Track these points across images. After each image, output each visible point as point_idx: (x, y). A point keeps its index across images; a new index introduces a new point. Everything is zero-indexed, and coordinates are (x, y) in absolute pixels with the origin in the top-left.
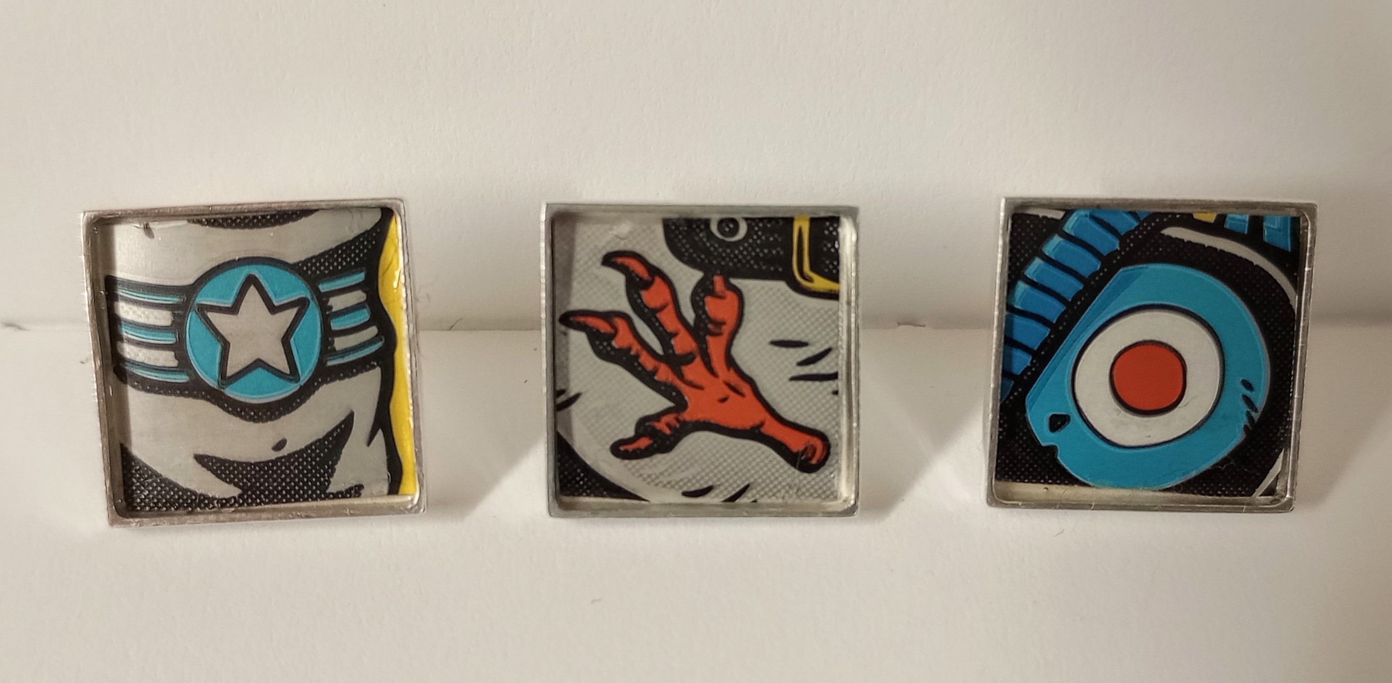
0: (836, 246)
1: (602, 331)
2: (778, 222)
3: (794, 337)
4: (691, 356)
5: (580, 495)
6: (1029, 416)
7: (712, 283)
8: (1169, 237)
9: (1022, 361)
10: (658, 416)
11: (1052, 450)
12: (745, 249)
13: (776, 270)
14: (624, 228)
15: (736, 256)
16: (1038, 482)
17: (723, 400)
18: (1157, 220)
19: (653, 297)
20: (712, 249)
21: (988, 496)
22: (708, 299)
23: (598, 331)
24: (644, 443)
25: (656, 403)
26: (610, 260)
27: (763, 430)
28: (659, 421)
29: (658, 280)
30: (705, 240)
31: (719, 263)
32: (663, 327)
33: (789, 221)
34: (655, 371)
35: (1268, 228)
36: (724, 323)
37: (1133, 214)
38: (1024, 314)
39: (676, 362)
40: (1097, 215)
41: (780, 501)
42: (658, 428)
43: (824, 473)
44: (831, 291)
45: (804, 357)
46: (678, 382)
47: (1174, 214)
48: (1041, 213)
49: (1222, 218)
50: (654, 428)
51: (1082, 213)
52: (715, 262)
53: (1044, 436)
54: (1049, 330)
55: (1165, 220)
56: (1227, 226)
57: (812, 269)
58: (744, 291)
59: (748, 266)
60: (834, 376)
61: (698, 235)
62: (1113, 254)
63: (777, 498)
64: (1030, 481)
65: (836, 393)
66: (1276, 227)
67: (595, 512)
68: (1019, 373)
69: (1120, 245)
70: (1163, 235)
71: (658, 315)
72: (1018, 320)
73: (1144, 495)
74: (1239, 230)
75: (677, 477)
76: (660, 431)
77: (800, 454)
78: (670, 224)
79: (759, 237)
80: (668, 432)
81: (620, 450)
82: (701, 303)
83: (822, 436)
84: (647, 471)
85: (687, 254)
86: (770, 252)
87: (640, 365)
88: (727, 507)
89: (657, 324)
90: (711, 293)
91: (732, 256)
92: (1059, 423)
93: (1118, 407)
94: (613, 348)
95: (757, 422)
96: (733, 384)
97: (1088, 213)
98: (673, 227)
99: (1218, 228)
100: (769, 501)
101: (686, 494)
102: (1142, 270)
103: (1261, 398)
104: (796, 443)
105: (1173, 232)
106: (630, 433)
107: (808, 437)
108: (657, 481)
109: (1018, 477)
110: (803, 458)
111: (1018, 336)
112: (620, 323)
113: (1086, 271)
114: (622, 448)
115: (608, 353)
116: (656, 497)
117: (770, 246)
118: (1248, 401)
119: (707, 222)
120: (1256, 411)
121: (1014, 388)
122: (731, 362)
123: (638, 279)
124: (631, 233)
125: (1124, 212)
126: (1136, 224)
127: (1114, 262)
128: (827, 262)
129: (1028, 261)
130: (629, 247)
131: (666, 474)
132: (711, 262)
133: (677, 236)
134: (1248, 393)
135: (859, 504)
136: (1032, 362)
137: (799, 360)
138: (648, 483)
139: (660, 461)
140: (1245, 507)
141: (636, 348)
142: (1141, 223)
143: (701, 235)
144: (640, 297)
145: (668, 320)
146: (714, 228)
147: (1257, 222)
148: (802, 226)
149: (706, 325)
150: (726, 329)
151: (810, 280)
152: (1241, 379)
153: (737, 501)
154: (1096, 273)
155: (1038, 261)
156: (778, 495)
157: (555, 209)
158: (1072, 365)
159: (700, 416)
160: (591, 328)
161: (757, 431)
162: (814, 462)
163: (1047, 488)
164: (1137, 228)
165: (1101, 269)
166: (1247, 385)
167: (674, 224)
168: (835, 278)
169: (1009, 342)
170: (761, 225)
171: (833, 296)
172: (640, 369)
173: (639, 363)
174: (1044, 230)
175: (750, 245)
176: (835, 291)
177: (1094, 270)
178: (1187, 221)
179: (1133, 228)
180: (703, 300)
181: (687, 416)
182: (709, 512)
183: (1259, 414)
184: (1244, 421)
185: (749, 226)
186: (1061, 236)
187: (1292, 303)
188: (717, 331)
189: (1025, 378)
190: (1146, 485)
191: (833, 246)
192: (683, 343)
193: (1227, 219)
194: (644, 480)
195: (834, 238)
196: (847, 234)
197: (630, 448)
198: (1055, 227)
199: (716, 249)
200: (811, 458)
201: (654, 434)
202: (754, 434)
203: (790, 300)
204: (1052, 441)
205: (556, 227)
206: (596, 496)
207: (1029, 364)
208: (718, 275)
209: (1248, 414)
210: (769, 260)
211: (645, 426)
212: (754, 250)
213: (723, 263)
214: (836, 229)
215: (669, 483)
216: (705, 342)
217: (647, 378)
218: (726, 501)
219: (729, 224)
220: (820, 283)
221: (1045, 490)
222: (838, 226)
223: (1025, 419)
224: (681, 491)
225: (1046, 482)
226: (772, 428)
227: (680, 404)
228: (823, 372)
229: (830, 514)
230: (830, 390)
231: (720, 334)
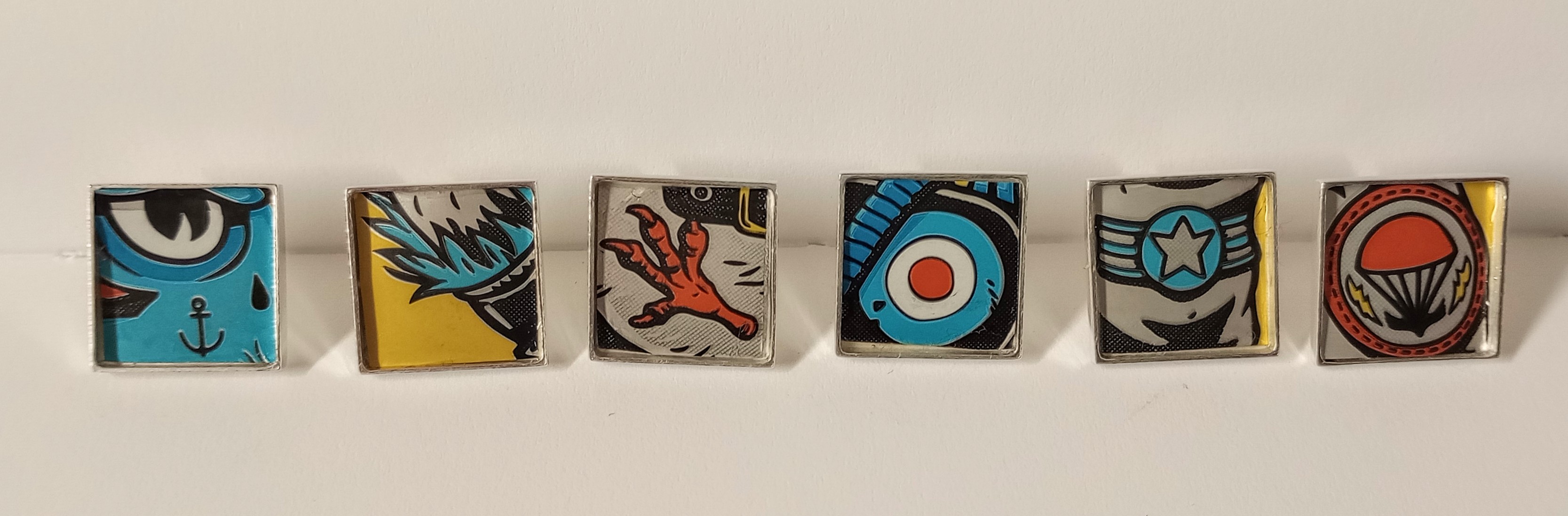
0: (765, 206)
1: (625, 251)
2: (730, 191)
3: (738, 259)
4: (677, 268)
5: (610, 348)
6: (861, 301)
7: (691, 225)
8: (940, 196)
9: (855, 270)
10: (657, 303)
11: (876, 322)
12: (710, 206)
13: (729, 219)
14: (640, 191)
15: (705, 210)
16: (869, 341)
17: (696, 295)
18: (934, 185)
19: (655, 232)
20: (691, 205)
21: (837, 350)
22: (688, 235)
23: (622, 251)
24: (648, 318)
25: (657, 295)
26: (630, 210)
27: (719, 314)
28: (657, 306)
29: (658, 222)
30: (687, 200)
31: (695, 213)
32: (661, 251)
33: (738, 190)
34: (655, 277)
35: (999, 189)
36: (696, 250)
37: (919, 182)
38: (855, 241)
39: (668, 271)
40: (897, 183)
41: (728, 356)
42: (657, 310)
43: (754, 341)
44: (761, 232)
45: (744, 271)
46: (668, 283)
47: (943, 182)
48: (864, 182)
49: (971, 184)
50: (654, 310)
51: (889, 182)
52: (692, 213)
53: (871, 314)
54: (871, 251)
55: (938, 185)
56: (975, 189)
57: (750, 219)
58: (709, 231)
59: (712, 216)
60: (761, 283)
61: (683, 196)
62: (907, 206)
63: (727, 355)
64: (864, 341)
65: (762, 293)
66: (1004, 189)
67: (618, 358)
68: (854, 277)
69: (912, 201)
70: (937, 194)
71: (658, 243)
72: (852, 245)
73: (932, 348)
74: (982, 191)
75: (667, 340)
76: (658, 312)
77: (740, 329)
78: (667, 189)
79: (719, 199)
80: (662, 313)
81: (634, 322)
82: (683, 237)
83: (754, 319)
84: (649, 336)
85: (676, 208)
86: (725, 208)
87: (646, 272)
88: (697, 359)
89: (657, 249)
90: (690, 232)
91: (703, 210)
92: (879, 306)
93: (914, 297)
94: (631, 262)
95: (715, 309)
96: (701, 286)
97: (892, 181)
98: (668, 191)
99: (969, 189)
100: (722, 356)
101: (672, 350)
102: (925, 215)
103: (999, 290)
104: (738, 322)
105: (942, 192)
106: (640, 312)
107: (745, 319)
108: (656, 342)
109: (857, 339)
110: (742, 332)
111: (853, 255)
112: (635, 246)
113: (892, 217)
114: (635, 321)
115: (628, 264)
116: (654, 350)
117: (726, 205)
118: (991, 291)
119: (689, 190)
120: (997, 298)
121: (852, 286)
122: (700, 273)
123: (646, 222)
124: (643, 194)
125: (913, 181)
126: (921, 188)
127: (908, 210)
128: (759, 216)
129: (857, 210)
130: (642, 203)
131: (661, 338)
132: (690, 213)
133: (671, 197)
134: (991, 287)
135: (774, 359)
136: (861, 270)
137: (741, 273)
138: (651, 343)
139: (658, 330)
140: (991, 356)
141: (645, 262)
142: (924, 187)
143: (685, 197)
144: (647, 232)
145: (663, 246)
146: (693, 193)
147: (993, 186)
148: (745, 193)
149: (686, 251)
150: (698, 253)
151: (749, 226)
152: (987, 279)
153: (703, 356)
154: (898, 217)
155: (863, 210)
156: (727, 353)
157: (597, 179)
158: (886, 271)
159: (682, 305)
160: (619, 249)
161: (715, 314)
162: (748, 334)
163: (874, 346)
164: (921, 190)
165: (901, 215)
166: (991, 283)
167: (669, 190)
168: (764, 225)
169: (847, 258)
170: (720, 192)
171: (762, 236)
172: (646, 274)
173: (646, 271)
174: (867, 192)
175: (714, 204)
176: (763, 233)
177: (896, 216)
178: (951, 186)
179: (919, 190)
180: (684, 235)
181: (673, 303)
182: (686, 361)
183: (999, 300)
184: (990, 304)
185: (713, 192)
186: (876, 195)
187: (1015, 234)
188: (692, 254)
189: (858, 279)
190: (934, 343)
191: (763, 206)
192: (672, 260)
193: (975, 185)
194: (648, 341)
195: (764, 202)
196: (771, 198)
197: (640, 321)
198: (872, 190)
199: (693, 205)
200: (747, 331)
201: (654, 313)
202: (713, 316)
203: (736, 237)
204: (875, 317)
205: (600, 189)
206: (620, 349)
207: (860, 271)
208: (694, 221)
209: (992, 300)
210: (724, 213)
211: (649, 308)
212: (716, 207)
213: (697, 214)
214: (765, 196)
215: (663, 343)
216: (686, 260)
217: (651, 280)
218: (696, 355)
219: (701, 191)
220: (755, 228)
221: (873, 346)
222: (766, 194)
223: (859, 304)
224: (670, 348)
225: (874, 341)
226: (723, 313)
227: (670, 297)
228: (755, 281)
229: (757, 366)
230: (758, 291)
231: (694, 256)
